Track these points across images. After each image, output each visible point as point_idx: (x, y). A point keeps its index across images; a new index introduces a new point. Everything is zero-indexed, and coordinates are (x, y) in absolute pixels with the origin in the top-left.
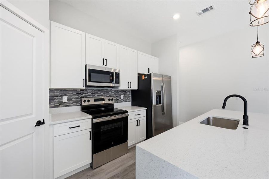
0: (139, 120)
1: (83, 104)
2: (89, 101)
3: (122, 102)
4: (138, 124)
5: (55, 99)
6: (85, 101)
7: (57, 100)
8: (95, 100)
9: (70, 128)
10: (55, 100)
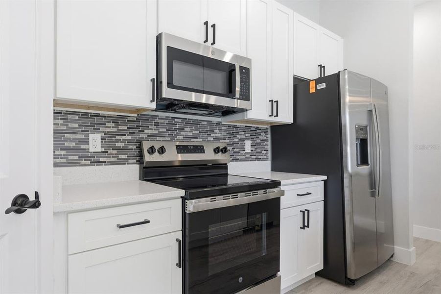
0: (308, 211)
1: (148, 158)
2: (162, 150)
3: (246, 160)
4: (306, 224)
5: (67, 140)
6: (151, 150)
7: (74, 144)
8: (181, 149)
9: (121, 227)
10: (67, 144)
